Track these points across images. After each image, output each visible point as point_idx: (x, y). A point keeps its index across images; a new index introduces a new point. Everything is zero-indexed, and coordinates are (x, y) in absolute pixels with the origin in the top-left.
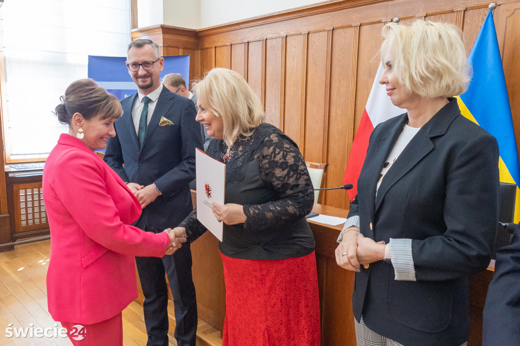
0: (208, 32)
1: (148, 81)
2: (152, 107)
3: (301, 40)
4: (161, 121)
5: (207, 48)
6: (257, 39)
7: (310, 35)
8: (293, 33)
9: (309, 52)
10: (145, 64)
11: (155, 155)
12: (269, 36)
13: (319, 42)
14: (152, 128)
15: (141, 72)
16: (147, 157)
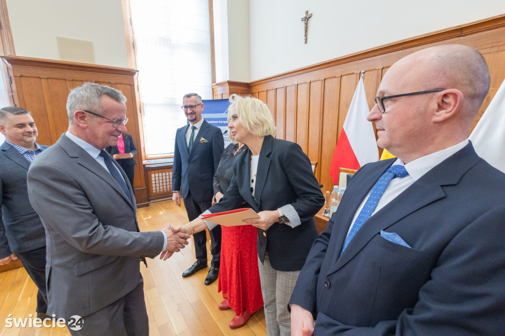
0: (257, 83)
1: (194, 117)
2: (197, 132)
3: (306, 86)
4: (201, 140)
5: (254, 93)
6: (281, 86)
7: (311, 83)
8: (302, 82)
9: (311, 93)
10: (191, 107)
11: (197, 159)
12: (288, 85)
13: (317, 87)
14: (196, 144)
15: (189, 111)
16: (193, 160)
